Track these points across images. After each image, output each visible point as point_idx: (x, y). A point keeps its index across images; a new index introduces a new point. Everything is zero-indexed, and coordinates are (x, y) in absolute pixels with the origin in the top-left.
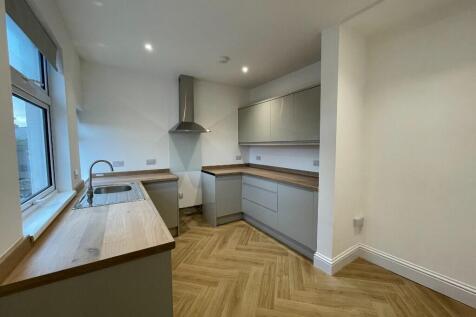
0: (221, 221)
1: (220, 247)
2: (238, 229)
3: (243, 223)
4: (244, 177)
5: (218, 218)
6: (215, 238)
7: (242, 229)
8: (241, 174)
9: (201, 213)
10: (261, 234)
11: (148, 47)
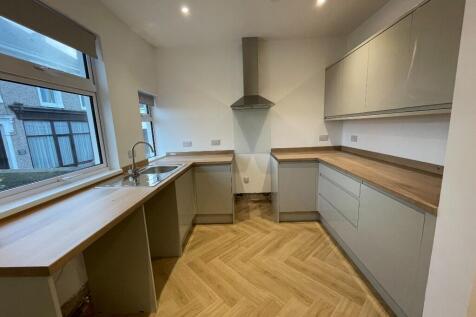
0: (287, 217)
1: (268, 252)
2: (306, 232)
3: (317, 225)
4: (321, 165)
5: (281, 213)
6: (268, 237)
7: (312, 234)
8: (317, 161)
9: (270, 202)
10: (335, 249)
11: (185, 10)
